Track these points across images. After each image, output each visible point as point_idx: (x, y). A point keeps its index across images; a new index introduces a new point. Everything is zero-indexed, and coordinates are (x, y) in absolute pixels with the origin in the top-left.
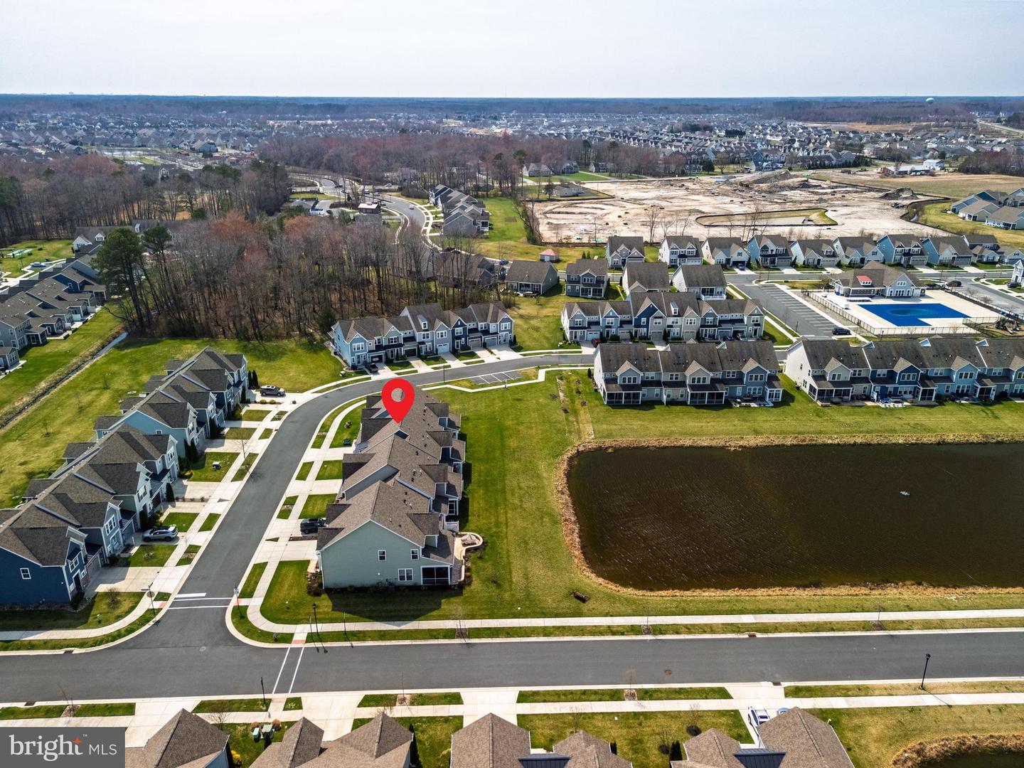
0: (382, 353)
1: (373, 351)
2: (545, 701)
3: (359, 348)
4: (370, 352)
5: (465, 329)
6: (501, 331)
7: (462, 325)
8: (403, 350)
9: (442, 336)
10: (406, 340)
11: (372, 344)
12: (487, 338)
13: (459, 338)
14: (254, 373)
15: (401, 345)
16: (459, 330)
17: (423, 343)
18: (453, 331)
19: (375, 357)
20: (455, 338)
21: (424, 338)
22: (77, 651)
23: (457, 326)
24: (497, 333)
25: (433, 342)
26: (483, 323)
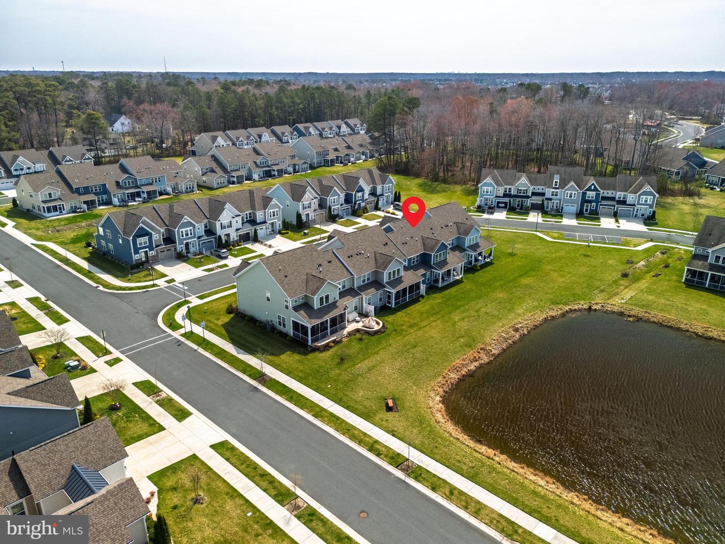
0: (506, 200)
1: (501, 197)
2: (227, 459)
3: (487, 192)
4: (496, 197)
5: (598, 195)
6: (639, 204)
7: (596, 190)
8: (529, 202)
9: (571, 196)
10: (534, 194)
11: (501, 191)
12: (621, 208)
13: (590, 202)
14: (399, 193)
15: (528, 197)
16: (591, 194)
17: (551, 199)
18: (584, 194)
19: (502, 203)
20: (584, 201)
21: (552, 195)
22: (101, 288)
23: (589, 189)
24: (634, 205)
25: (560, 200)
26: (623, 193)
